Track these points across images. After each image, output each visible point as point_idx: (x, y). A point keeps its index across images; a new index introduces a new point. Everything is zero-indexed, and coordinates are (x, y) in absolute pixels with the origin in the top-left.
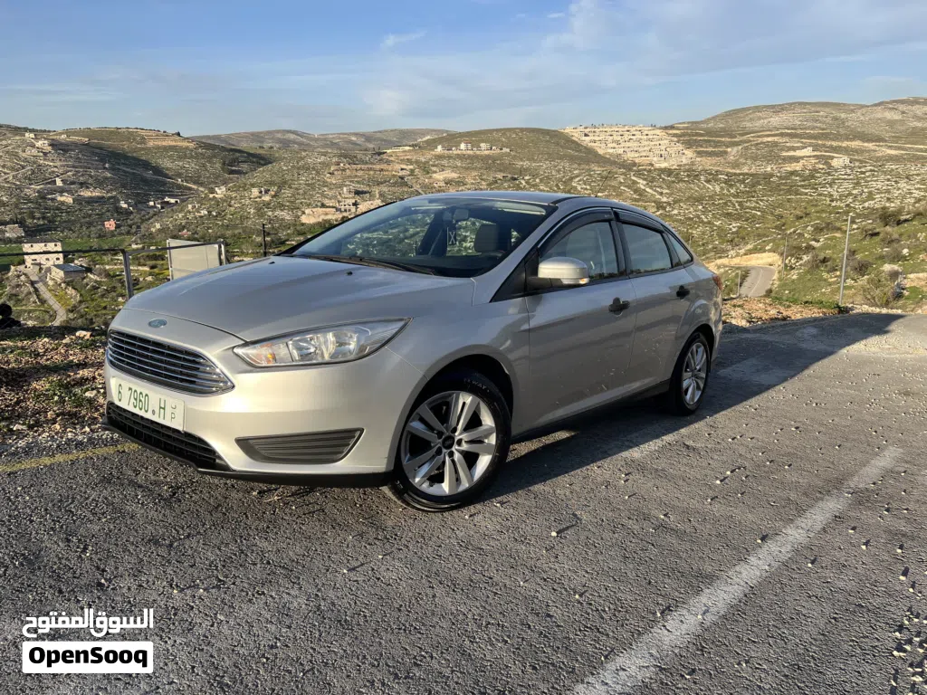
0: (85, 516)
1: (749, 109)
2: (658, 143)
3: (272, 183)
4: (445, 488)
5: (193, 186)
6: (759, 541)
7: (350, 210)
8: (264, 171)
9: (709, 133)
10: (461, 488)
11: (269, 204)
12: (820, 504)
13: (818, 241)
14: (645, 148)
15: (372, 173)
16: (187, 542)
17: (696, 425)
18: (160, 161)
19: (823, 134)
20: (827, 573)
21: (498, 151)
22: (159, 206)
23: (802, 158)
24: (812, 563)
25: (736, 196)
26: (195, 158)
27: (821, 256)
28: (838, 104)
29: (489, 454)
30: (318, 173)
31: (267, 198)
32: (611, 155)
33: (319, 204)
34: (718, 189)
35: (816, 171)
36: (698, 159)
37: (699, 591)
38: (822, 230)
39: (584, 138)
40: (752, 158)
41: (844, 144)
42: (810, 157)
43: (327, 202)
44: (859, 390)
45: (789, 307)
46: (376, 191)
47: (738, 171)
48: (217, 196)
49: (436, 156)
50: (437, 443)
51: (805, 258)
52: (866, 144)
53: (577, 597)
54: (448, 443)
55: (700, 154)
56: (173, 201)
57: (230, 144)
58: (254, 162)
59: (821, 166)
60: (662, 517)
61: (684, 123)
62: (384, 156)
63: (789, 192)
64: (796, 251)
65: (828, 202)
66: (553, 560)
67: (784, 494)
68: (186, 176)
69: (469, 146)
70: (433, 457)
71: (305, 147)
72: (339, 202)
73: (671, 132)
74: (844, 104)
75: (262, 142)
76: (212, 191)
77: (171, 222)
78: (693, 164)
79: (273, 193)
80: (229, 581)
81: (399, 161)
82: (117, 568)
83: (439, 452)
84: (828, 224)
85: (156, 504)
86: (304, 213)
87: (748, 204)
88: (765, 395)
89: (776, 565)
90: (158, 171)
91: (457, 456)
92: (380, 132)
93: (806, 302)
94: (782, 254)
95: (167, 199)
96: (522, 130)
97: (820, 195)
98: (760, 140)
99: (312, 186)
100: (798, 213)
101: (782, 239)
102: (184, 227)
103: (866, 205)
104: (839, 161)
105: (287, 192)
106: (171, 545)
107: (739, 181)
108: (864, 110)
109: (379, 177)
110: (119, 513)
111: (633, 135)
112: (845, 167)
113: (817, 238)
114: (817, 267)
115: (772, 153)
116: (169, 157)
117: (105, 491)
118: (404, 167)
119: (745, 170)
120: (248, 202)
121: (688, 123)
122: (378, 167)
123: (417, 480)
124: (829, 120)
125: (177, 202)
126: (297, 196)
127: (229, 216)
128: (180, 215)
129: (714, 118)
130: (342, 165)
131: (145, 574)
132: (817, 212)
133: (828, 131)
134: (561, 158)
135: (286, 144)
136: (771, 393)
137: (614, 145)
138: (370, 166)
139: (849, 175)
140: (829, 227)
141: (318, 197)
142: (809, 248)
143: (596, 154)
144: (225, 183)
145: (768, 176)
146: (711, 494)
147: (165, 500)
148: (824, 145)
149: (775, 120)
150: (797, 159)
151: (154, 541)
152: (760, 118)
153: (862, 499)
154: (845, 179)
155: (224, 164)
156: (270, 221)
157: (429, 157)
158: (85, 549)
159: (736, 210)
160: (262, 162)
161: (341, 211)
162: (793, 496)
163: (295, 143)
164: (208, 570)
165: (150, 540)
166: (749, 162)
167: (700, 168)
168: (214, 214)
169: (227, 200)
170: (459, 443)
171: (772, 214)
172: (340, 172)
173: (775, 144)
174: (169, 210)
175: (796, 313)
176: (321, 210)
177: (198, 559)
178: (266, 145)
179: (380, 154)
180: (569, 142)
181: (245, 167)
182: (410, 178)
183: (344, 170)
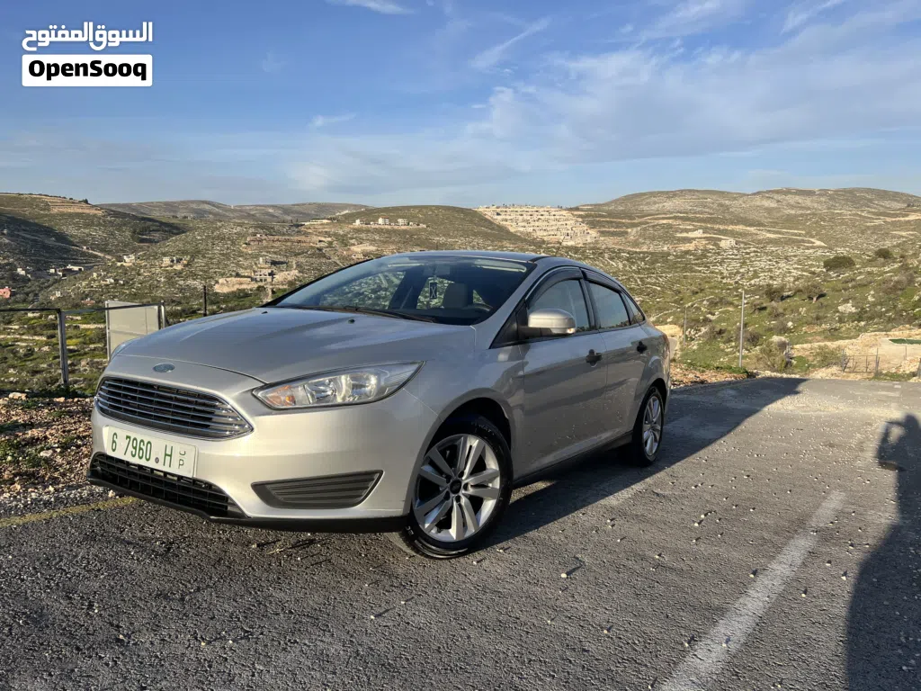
0: (80, 574)
1: (644, 194)
2: (564, 223)
3: (184, 253)
4: (453, 533)
5: (99, 254)
6: (752, 576)
7: (265, 280)
8: (176, 240)
9: (610, 214)
10: (468, 534)
11: (180, 273)
12: (792, 542)
13: (714, 315)
14: (554, 228)
15: (289, 244)
16: (198, 595)
17: (658, 475)
18: (63, 227)
19: (711, 218)
20: (820, 602)
21: (416, 227)
22: (61, 274)
23: (694, 239)
24: (805, 593)
25: (638, 272)
26: (104, 226)
27: (717, 329)
28: (723, 193)
29: (493, 498)
30: (233, 243)
31: (179, 267)
32: (522, 233)
33: (233, 274)
34: (621, 266)
35: (706, 251)
36: (602, 238)
37: (715, 623)
38: (716, 304)
39: (496, 217)
40: (649, 238)
41: (730, 227)
42: (701, 238)
43: (241, 271)
44: (789, 443)
45: (703, 372)
46: (293, 261)
47: (638, 250)
48: (125, 264)
49: (354, 229)
50: (445, 486)
51: (704, 330)
52: (748, 228)
53: (605, 632)
54: (455, 488)
55: (603, 233)
56: (76, 268)
57: (142, 213)
58: (166, 231)
59: (711, 247)
60: (657, 557)
61: (588, 205)
62: (302, 229)
63: (685, 269)
64: (695, 323)
65: (719, 279)
66: (570, 599)
67: (758, 534)
68: (92, 244)
69: (387, 221)
70: (442, 502)
71: (219, 218)
72: (255, 272)
73: (576, 213)
74: (728, 193)
75: (175, 211)
76: (121, 259)
77: (73, 290)
78: (597, 242)
79: (185, 262)
80: (257, 632)
81: (317, 234)
82: (132, 624)
83: (447, 497)
84: (721, 299)
85: (152, 559)
86: (217, 282)
87: (649, 280)
88: (710, 448)
89: (774, 596)
90: (62, 237)
91: (464, 501)
92: (298, 205)
93: (718, 368)
94: (682, 326)
95: (69, 267)
96: (438, 207)
97: (713, 272)
98: (656, 222)
99: (227, 256)
100: (693, 288)
101: (681, 312)
102: (87, 296)
103: (753, 282)
104: (726, 243)
105: (200, 262)
106: (182, 599)
107: (639, 259)
108: (745, 198)
109: (297, 247)
110: (114, 569)
111: (542, 215)
112: (732, 248)
113: (713, 311)
114: (715, 338)
115: (668, 235)
116: (74, 224)
117: (92, 549)
118: (323, 239)
119: (645, 249)
120: (158, 270)
121: (591, 205)
122: (296, 238)
123: (427, 525)
124: (715, 206)
125: (80, 270)
126: (211, 266)
127: (137, 285)
128: (84, 284)
129: (615, 201)
130: (258, 236)
131: (164, 628)
132: (710, 288)
133: (715, 216)
134: (475, 235)
135: (200, 214)
136: (715, 447)
137: (523, 224)
138: (287, 237)
139: (736, 255)
140: (722, 302)
141: (232, 267)
142: (706, 321)
143: (508, 232)
144: (134, 251)
145: (665, 255)
146: (693, 535)
147: (160, 555)
148: (713, 228)
149: (669, 205)
150: (689, 240)
151: (162, 595)
152: (655, 203)
153: (826, 536)
154: (733, 259)
155: (134, 232)
156: (181, 290)
157: (347, 230)
158: (91, 606)
159: (638, 285)
160: (175, 231)
161: (256, 281)
162: (766, 535)
163: (210, 213)
164: (230, 621)
165: (158, 596)
166: (648, 242)
167: (604, 247)
168: (122, 282)
169: (136, 269)
170: (466, 487)
171: (670, 289)
172: (256, 243)
173: (670, 226)
174: (72, 277)
175: (711, 377)
176: (234, 279)
177: (216, 612)
178: (180, 215)
179: (298, 226)
180: (482, 220)
181: (157, 236)
182: (328, 249)
183: (261, 241)
